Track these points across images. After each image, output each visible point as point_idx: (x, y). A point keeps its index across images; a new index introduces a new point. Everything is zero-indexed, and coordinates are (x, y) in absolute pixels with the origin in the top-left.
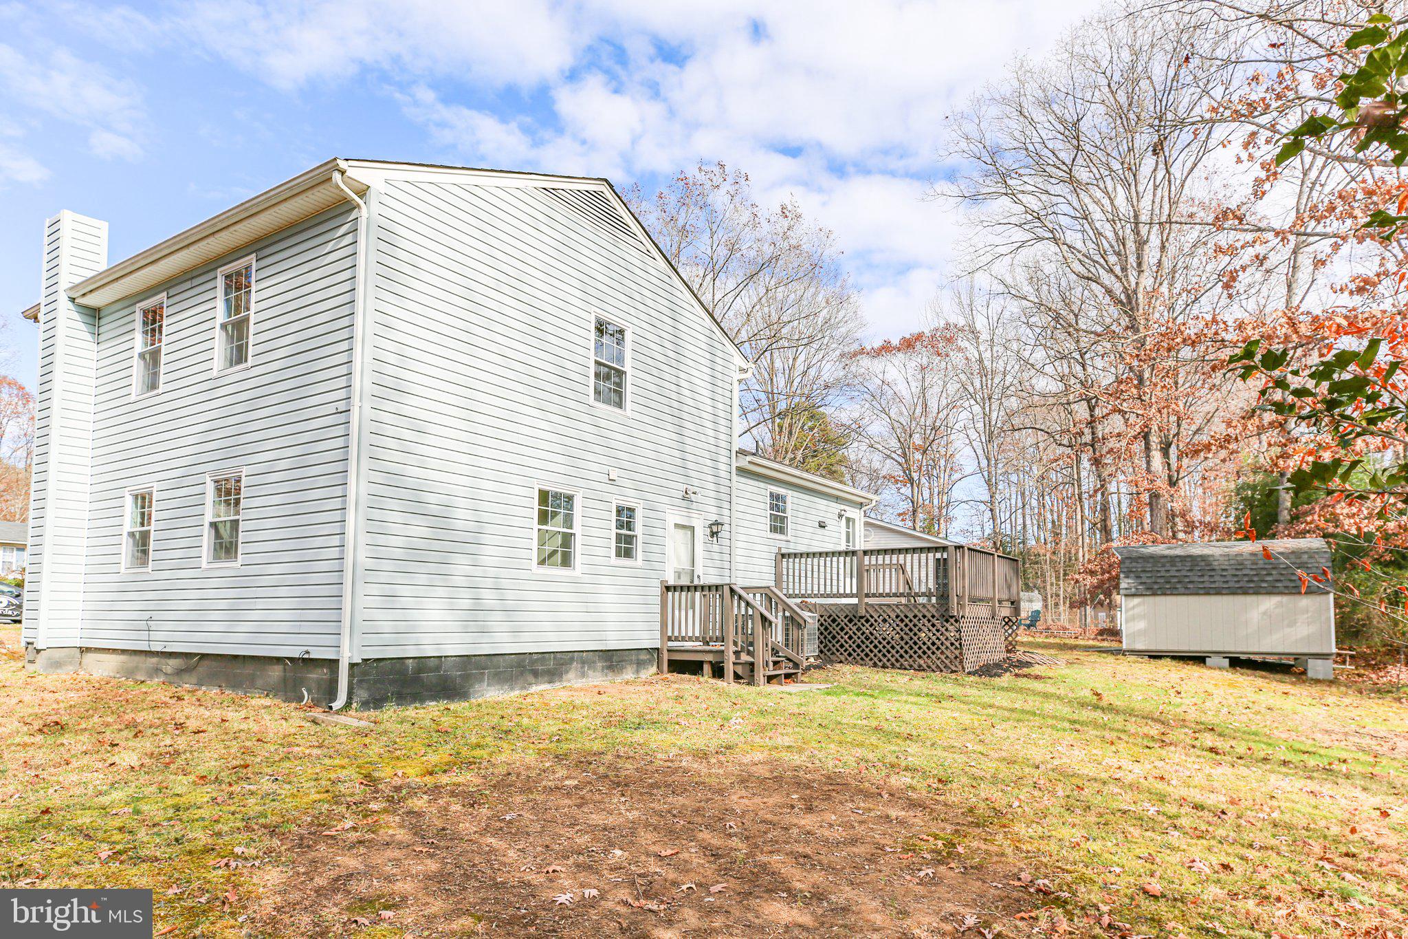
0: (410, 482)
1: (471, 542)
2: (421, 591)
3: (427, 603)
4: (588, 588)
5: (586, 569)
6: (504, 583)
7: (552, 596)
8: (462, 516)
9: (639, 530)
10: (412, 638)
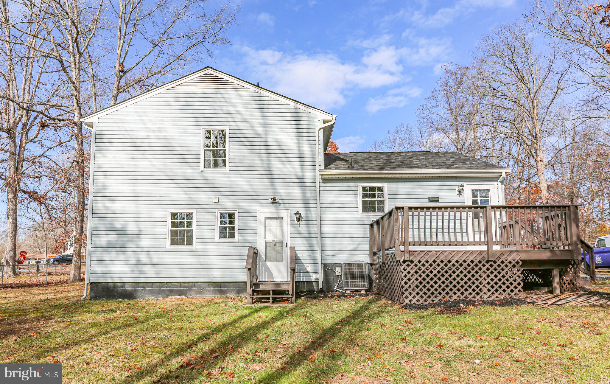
0: (108, 220)
1: (136, 238)
2: (113, 258)
3: (116, 263)
4: (200, 254)
5: (199, 245)
6: (152, 254)
7: (178, 258)
8: (132, 229)
9: (237, 223)
10: (109, 275)
